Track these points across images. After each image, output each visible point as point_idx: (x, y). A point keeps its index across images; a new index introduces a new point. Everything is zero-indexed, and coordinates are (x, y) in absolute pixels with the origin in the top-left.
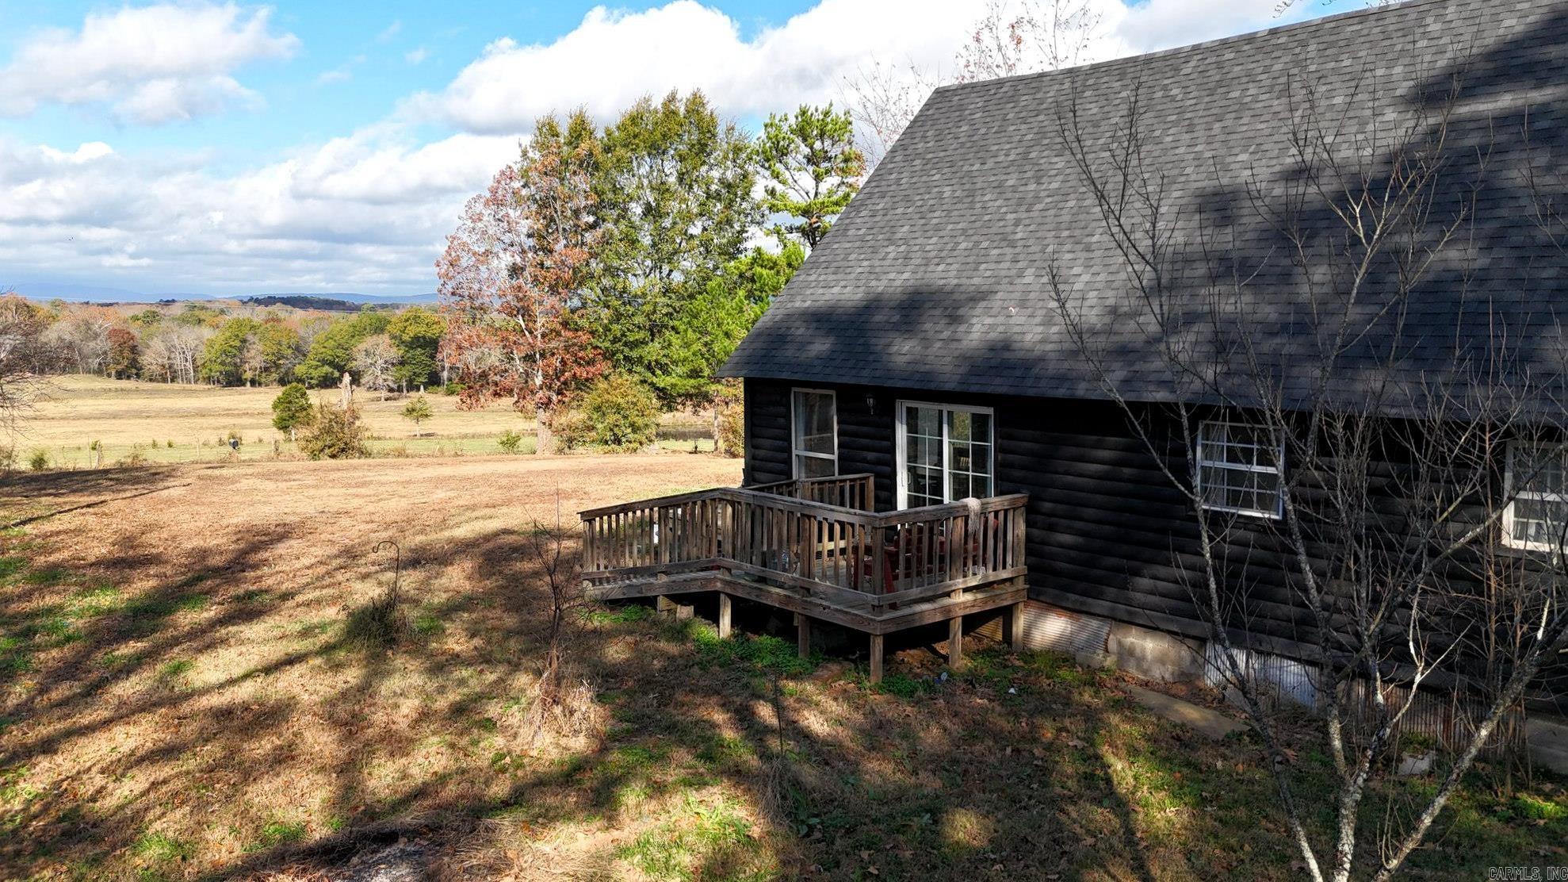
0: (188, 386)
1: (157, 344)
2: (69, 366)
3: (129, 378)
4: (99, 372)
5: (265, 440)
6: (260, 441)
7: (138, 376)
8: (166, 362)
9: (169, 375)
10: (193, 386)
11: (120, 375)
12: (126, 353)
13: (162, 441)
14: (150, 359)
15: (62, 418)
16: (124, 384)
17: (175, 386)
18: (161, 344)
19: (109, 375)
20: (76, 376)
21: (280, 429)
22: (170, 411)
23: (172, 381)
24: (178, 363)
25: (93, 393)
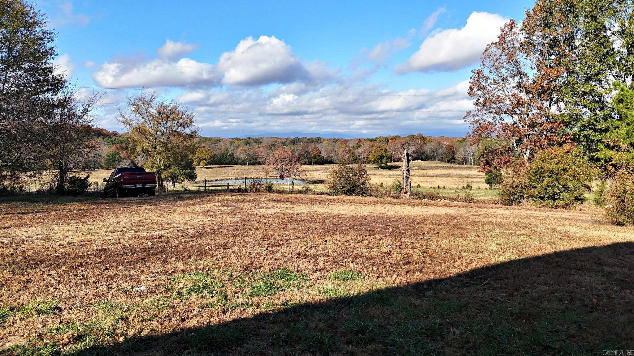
0: (470, 166)
1: (461, 150)
2: (433, 158)
3: (451, 163)
4: (442, 160)
5: (481, 188)
6: (479, 188)
7: (454, 162)
8: (464, 157)
9: (464, 162)
10: (472, 166)
11: (448, 162)
12: (451, 153)
13: (441, 186)
14: (458, 156)
15: (420, 176)
16: (449, 165)
17: (466, 166)
18: (463, 150)
19: (445, 162)
20: (434, 162)
21: (488, 184)
22: (457, 175)
23: (465, 164)
24: (468, 157)
25: (436, 168)
